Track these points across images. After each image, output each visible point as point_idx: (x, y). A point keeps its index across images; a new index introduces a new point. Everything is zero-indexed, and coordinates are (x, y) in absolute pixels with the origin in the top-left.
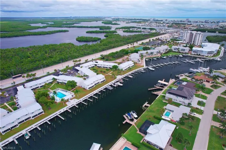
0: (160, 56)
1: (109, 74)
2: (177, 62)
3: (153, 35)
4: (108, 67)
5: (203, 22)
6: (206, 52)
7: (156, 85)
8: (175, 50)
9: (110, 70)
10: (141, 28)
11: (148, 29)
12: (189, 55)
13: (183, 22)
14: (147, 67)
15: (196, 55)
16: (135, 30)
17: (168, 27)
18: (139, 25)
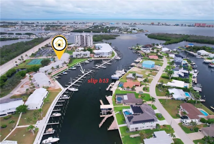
0: (68, 68)
1: (17, 127)
2: (92, 71)
3: (37, 42)
4: (6, 113)
5: (72, 24)
6: (106, 53)
7: (101, 114)
8: (77, 56)
9: (14, 117)
10: (13, 34)
11: (24, 34)
12: (93, 59)
13: (56, 23)
14: (66, 89)
15: (99, 58)
16: (7, 36)
17: (46, 30)
18: (9, 30)
